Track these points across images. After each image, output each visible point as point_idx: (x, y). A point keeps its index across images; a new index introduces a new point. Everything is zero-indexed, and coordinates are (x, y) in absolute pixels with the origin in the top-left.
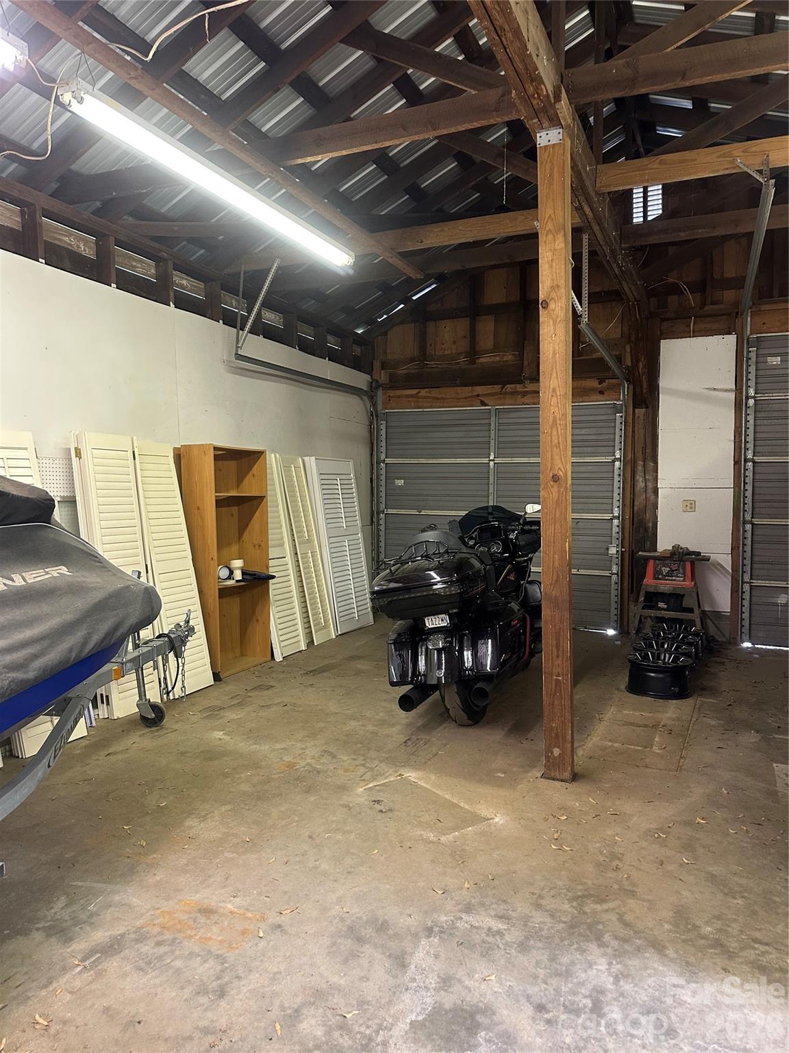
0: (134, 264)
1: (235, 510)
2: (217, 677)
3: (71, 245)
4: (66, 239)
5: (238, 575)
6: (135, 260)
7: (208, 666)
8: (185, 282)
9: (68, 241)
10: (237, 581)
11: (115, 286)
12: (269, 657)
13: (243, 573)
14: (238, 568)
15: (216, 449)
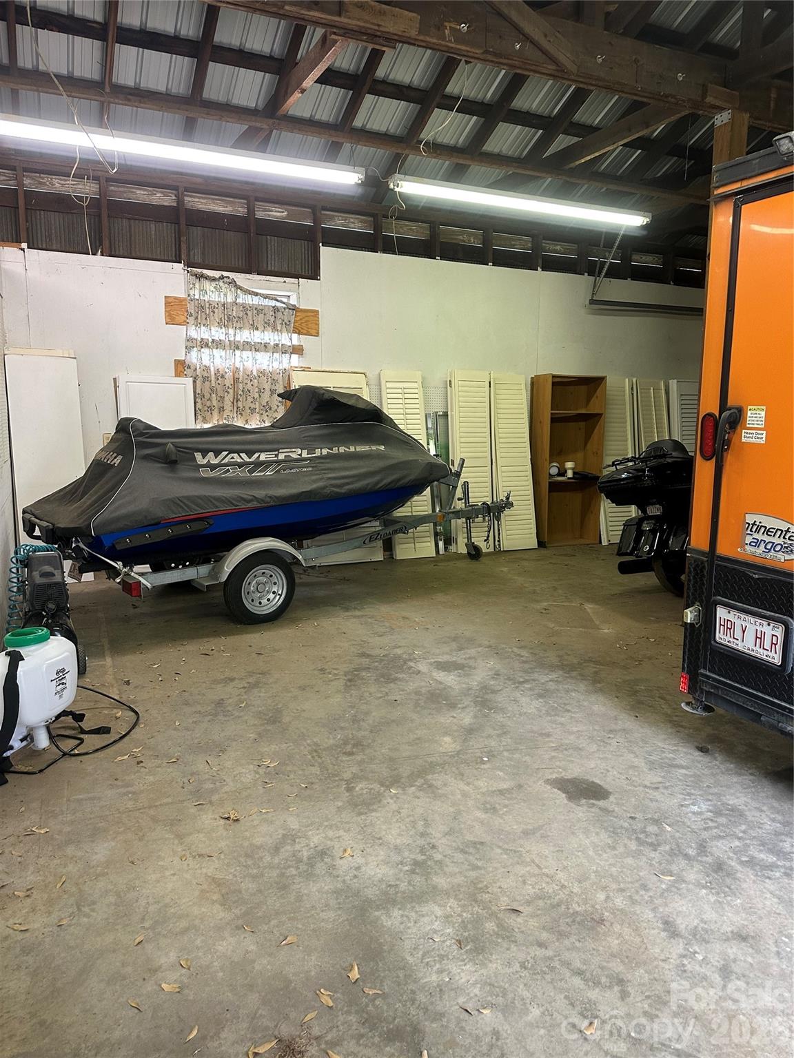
0: (513, 243)
1: (582, 424)
2: (541, 544)
3: (464, 241)
4: (461, 237)
5: (570, 474)
6: (514, 240)
7: (534, 535)
8: (558, 248)
9: (462, 238)
10: (569, 478)
11: (491, 264)
12: (598, 541)
13: (574, 473)
14: (570, 468)
15: (554, 377)
